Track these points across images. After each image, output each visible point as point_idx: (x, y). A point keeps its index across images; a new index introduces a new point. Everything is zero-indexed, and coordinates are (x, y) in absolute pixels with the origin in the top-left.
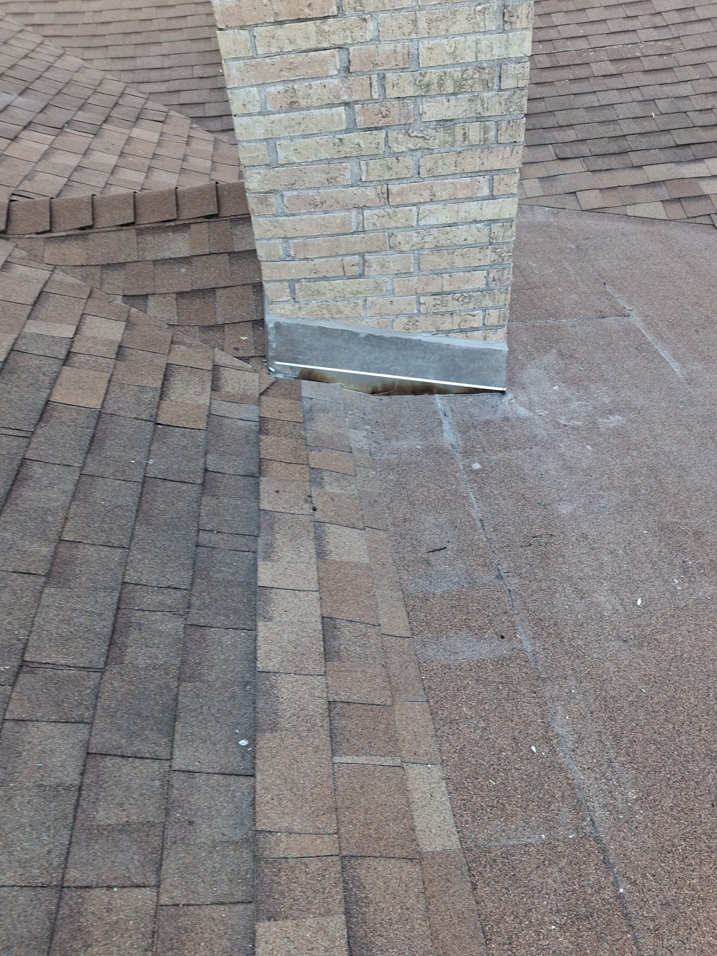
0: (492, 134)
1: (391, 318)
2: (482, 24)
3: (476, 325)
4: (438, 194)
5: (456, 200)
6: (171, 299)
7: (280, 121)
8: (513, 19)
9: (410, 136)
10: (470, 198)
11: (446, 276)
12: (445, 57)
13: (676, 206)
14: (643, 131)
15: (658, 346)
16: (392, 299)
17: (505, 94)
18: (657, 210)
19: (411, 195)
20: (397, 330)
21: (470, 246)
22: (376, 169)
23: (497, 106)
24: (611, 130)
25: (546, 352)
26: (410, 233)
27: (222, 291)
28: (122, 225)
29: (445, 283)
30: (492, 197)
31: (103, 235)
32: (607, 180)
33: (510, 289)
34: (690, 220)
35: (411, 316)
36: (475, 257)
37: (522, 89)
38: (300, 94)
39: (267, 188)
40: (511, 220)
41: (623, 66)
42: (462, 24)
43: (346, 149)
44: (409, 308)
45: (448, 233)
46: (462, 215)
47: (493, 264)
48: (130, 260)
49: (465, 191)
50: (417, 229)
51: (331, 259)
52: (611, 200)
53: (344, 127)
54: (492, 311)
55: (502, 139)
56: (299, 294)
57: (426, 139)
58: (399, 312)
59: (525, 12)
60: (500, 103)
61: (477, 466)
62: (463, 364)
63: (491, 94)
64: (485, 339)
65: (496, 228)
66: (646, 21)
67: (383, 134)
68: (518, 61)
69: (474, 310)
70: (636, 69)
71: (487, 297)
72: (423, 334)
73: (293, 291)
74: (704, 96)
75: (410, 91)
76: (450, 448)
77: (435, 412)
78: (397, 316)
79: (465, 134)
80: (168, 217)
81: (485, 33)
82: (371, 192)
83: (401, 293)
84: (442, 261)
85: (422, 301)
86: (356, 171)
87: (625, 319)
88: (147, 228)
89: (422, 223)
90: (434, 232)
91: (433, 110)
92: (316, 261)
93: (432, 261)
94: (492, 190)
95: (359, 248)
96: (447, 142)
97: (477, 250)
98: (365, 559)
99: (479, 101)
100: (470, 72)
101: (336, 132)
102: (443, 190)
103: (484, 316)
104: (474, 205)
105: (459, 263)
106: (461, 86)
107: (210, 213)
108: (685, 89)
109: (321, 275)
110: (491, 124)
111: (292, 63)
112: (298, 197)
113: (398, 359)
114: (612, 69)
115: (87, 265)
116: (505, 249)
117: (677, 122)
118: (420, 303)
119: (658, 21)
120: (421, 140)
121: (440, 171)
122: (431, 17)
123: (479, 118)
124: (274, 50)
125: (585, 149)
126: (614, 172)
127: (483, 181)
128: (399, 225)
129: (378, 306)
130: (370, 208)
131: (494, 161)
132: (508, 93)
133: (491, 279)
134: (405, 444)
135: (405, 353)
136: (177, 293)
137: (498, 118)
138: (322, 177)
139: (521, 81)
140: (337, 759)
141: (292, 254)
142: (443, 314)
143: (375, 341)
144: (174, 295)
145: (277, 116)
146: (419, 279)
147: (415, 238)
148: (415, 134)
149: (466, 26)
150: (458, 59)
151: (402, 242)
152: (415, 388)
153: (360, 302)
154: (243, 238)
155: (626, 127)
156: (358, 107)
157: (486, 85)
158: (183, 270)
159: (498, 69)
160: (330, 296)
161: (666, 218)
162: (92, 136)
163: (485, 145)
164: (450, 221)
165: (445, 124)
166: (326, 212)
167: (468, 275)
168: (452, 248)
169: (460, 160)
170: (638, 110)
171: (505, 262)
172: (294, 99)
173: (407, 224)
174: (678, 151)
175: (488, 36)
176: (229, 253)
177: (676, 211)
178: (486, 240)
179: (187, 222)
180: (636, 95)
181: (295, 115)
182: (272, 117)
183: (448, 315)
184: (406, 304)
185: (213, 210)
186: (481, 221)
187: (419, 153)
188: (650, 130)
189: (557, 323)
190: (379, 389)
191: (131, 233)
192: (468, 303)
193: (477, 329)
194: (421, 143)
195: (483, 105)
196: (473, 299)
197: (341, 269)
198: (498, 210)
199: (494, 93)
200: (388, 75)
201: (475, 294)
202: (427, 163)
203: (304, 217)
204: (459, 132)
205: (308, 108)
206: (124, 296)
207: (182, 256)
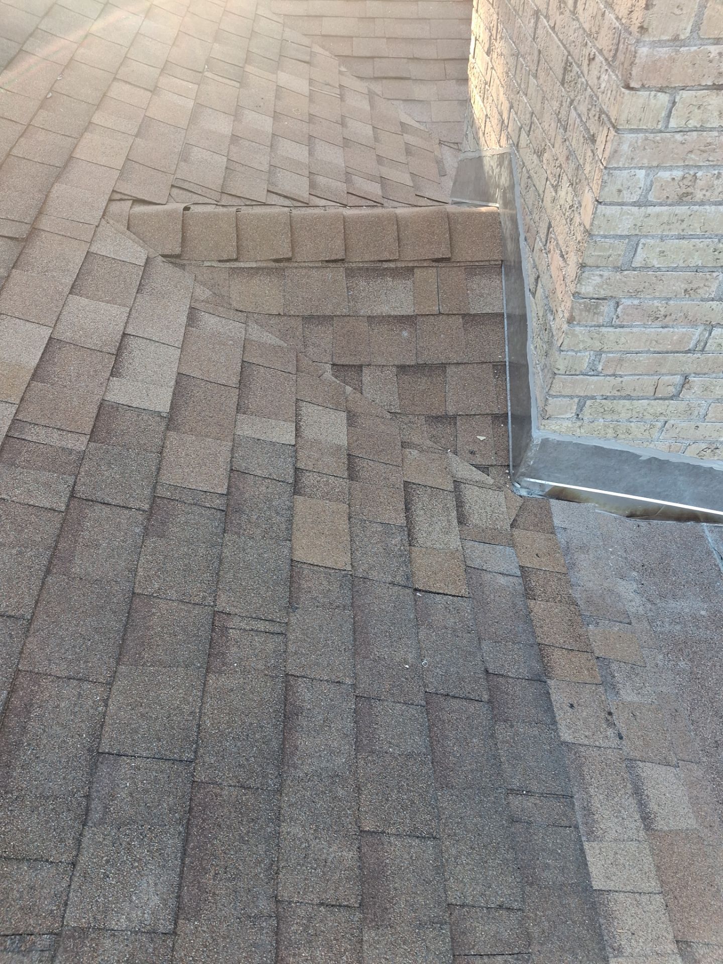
1: (688, 442)
6: (390, 373)
7: (658, 215)
16: (698, 424)
20: (688, 455)
27: (453, 367)
28: (327, 261)
31: (304, 272)
35: (712, 443)
38: (700, 183)
39: (603, 293)
44: (715, 435)
48: (338, 313)
51: (646, 377)
56: (586, 412)
58: (701, 437)
72: (718, 462)
77: (709, 553)
78: (696, 441)
80: (386, 255)
83: (713, 420)
88: (360, 269)
92: (625, 378)
95: (687, 369)
107: (441, 256)
109: (623, 394)
111: (710, 144)
112: (637, 307)
115: (285, 315)
124: (692, 123)
129: (678, 430)
134: (685, 607)
135: (687, 479)
136: (398, 367)
138: (680, 286)
141: (600, 368)
143: (657, 465)
144: (394, 369)
152: (682, 515)
153: (659, 425)
154: (482, 296)
158: (405, 334)
160: (624, 415)
162: (238, 85)
166: (666, 326)
172: (690, 190)
176: (464, 316)
179: (411, 265)
181: (682, 210)
182: (650, 210)
184: (714, 430)
185: (443, 252)
190: (637, 514)
191: (340, 273)
197: (653, 389)
203: (634, 330)
205: (702, 203)
206: (333, 365)
207: (405, 313)
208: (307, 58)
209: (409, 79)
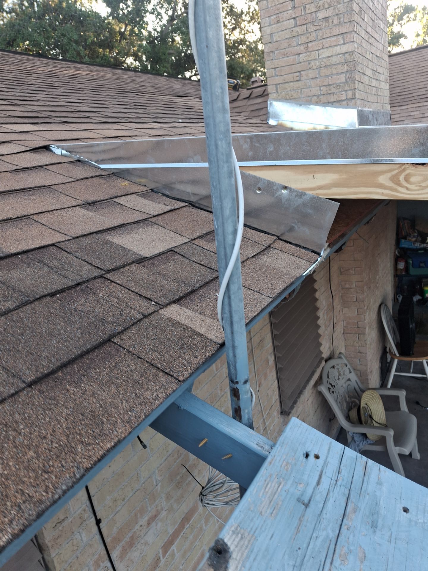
0: (342, 20)
1: (311, 97)
3: (343, 99)
4: (325, 45)
5: (331, 47)
9: (314, 25)
10: (337, 45)
11: (330, 78)
16: (311, 89)
17: (346, 4)
19: (316, 47)
21: (338, 64)
22: (303, 39)
23: (343, 9)
26: (316, 62)
29: (330, 81)
30: (344, 44)
35: (318, 96)
36: (340, 69)
38: (280, 17)
39: (270, 50)
40: (353, 52)
43: (294, 34)
44: (317, 92)
45: (329, 60)
46: (334, 52)
47: (348, 71)
49: (334, 43)
50: (318, 60)
51: (290, 75)
53: (293, 26)
54: (349, 92)
55: (346, 21)
56: (279, 89)
58: (313, 94)
63: (341, 5)
64: (348, 105)
65: (347, 56)
67: (305, 26)
69: (342, 91)
71: (347, 86)
73: (277, 89)
75: (314, 10)
78: (313, 96)
79: (332, 21)
82: (302, 48)
83: (314, 87)
84: (328, 72)
86: (297, 41)
89: (320, 57)
90: (324, 60)
91: (321, 15)
92: (285, 76)
93: (324, 71)
94: (344, 41)
95: (299, 69)
96: (327, 25)
97: (341, 66)
99: (336, 9)
101: (291, 28)
102: (326, 43)
103: (346, 95)
104: (338, 48)
105: (335, 72)
106: (330, 5)
109: (286, 81)
110: (341, 16)
112: (279, 53)
116: (352, 64)
118: (321, 90)
121: (325, 36)
123: (337, 15)
127: (340, 38)
128: (312, 59)
129: (306, 93)
130: (302, 53)
131: (344, 29)
133: (347, 78)
137: (344, 13)
138: (286, 45)
141: (277, 74)
142: (330, 94)
145: (274, 26)
146: (320, 80)
147: (318, 64)
148: (316, 24)
151: (313, 65)
153: (299, 91)
156: (297, 18)
157: (339, 3)
160: (289, 89)
163: (340, 24)
164: (330, 55)
165: (326, 19)
166: (288, 57)
167: (338, 76)
168: (331, 66)
169: (331, 31)
171: (352, 70)
172: (279, 19)
173: (314, 58)
178: (344, 61)
181: (279, 24)
182: (272, 26)
183: (332, 95)
184: (315, 91)
186: (341, 54)
187: (317, 31)
192: (339, 88)
193: (344, 100)
194: (318, 27)
195: (338, 10)
196: (341, 87)
197: (293, 79)
198: (347, 48)
200: (307, 6)
201: (341, 85)
202: (320, 34)
203: (281, 60)
204: (330, 21)
205: (283, 21)
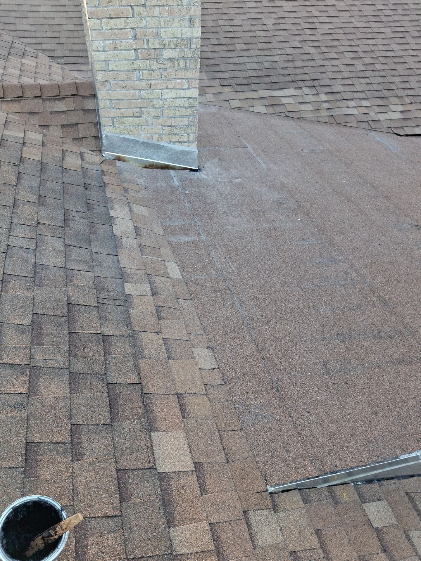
0: (188, 64)
1: (152, 135)
2: (183, 24)
3: (185, 140)
4: (169, 86)
5: (176, 89)
7: (110, 54)
8: (194, 23)
9: (158, 63)
10: (181, 88)
11: (173, 119)
12: (171, 35)
13: (271, 108)
14: (258, 75)
15: (258, 158)
16: (152, 127)
17: (193, 50)
18: (263, 110)
19: (159, 86)
20: (154, 140)
21: (181, 107)
22: (146, 75)
23: (190, 54)
24: (244, 74)
25: (214, 158)
26: (159, 101)
27: (80, 124)
28: (35, 97)
29: (173, 122)
30: (189, 88)
31: (27, 100)
32: (242, 96)
33: (197, 126)
34: (276, 114)
35: (160, 135)
36: (184, 112)
37: (198, 48)
38: (118, 44)
39: (104, 79)
40: (196, 98)
41: (250, 46)
42: (176, 24)
43: (135, 67)
44: (159, 131)
45: (173, 101)
46: (178, 95)
47: (191, 115)
48: (40, 111)
49: (179, 86)
50: (161, 99)
51: (129, 109)
52: (244, 104)
53: (134, 58)
54: (191, 135)
55: (192, 66)
56: (115, 123)
57: (164, 65)
58: (155, 133)
59: (198, 21)
60: (191, 53)
61: (187, 192)
62: (181, 157)
64: (189, 146)
65: (191, 100)
66: (259, 27)
67: (148, 61)
68: (197, 38)
69: (184, 133)
70: (255, 48)
71: (189, 129)
72: (165, 143)
73: (113, 122)
74: (284, 62)
75: (158, 46)
76: (177, 186)
77: (171, 175)
78: (154, 134)
79: (178, 64)
80: (55, 94)
81: (184, 27)
82: (144, 84)
83: (156, 125)
84: (171, 113)
85: (164, 129)
86: (138, 75)
87: (246, 149)
88: (46, 99)
89: (163, 97)
90: (168, 100)
91: (167, 54)
92: (123, 110)
93: (167, 112)
94: (189, 86)
95: (140, 105)
96: (172, 66)
97: (184, 109)
98: (148, 215)
99: (183, 52)
100: (179, 41)
101: (131, 60)
102: (171, 84)
103: (188, 137)
104: (182, 91)
105: (178, 114)
106: (177, 46)
107: (74, 94)
108: (276, 59)
109: (124, 116)
110: (188, 61)
111: (115, 33)
112: (116, 84)
113: (155, 153)
114: (244, 47)
115: (22, 113)
116: (195, 109)
117: (271, 72)
118: (163, 130)
119: (265, 28)
120: (163, 65)
121: (169, 77)
122: (165, 20)
123: (183, 58)
124: (109, 28)
125: (232, 82)
126: (245, 92)
127: (185, 82)
128: (155, 97)
129: (147, 130)
130: (143, 90)
131: (189, 75)
132: (193, 49)
133: (190, 121)
134: (159, 184)
135: (158, 151)
136: (62, 125)
137: (190, 59)
138: (125, 77)
139: (198, 46)
140: (143, 256)
141: (113, 106)
142: (172, 135)
143: (146, 145)
144: (60, 126)
145: (109, 52)
146: (163, 119)
147: (161, 103)
148: (160, 62)
149: (178, 25)
150: (175, 36)
151: (156, 104)
152: (162, 166)
153: (140, 128)
154: (89, 104)
155: (251, 73)
156: (139, 51)
157: (186, 46)
158: (63, 116)
159: (189, 41)
160: (128, 124)
161: (267, 113)
162: (5, 61)
163: (186, 68)
164: (174, 97)
165: (171, 59)
166: (127, 90)
167: (181, 119)
168: (175, 108)
169: (177, 73)
170: (256, 66)
171: (195, 115)
172: (116, 46)
173: (157, 97)
174: (273, 84)
175: (185, 29)
176: (83, 110)
177: (271, 110)
178: (188, 105)
179: (64, 97)
180: (255, 59)
181: (116, 52)
182: (107, 52)
183: (174, 135)
184: (157, 129)
185: (74, 92)
186: (185, 98)
187: (162, 70)
188: (260, 75)
189: (219, 149)
190: (148, 166)
191: (40, 100)
192: (182, 130)
193: (185, 142)
194: (162, 66)
195: (184, 53)
196: (184, 129)
197: (132, 114)
198: (191, 94)
199: (188, 49)
200: (150, 40)
201: (184, 127)
202: (165, 74)
203: (118, 92)
204: (176, 63)
205: (121, 50)
206: (39, 125)
207: (63, 110)
208: (35, 56)
209: (79, 63)
